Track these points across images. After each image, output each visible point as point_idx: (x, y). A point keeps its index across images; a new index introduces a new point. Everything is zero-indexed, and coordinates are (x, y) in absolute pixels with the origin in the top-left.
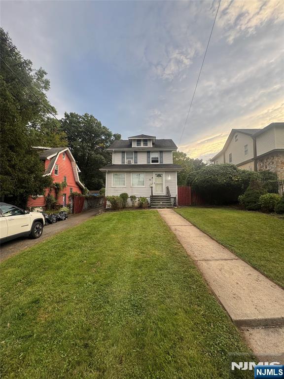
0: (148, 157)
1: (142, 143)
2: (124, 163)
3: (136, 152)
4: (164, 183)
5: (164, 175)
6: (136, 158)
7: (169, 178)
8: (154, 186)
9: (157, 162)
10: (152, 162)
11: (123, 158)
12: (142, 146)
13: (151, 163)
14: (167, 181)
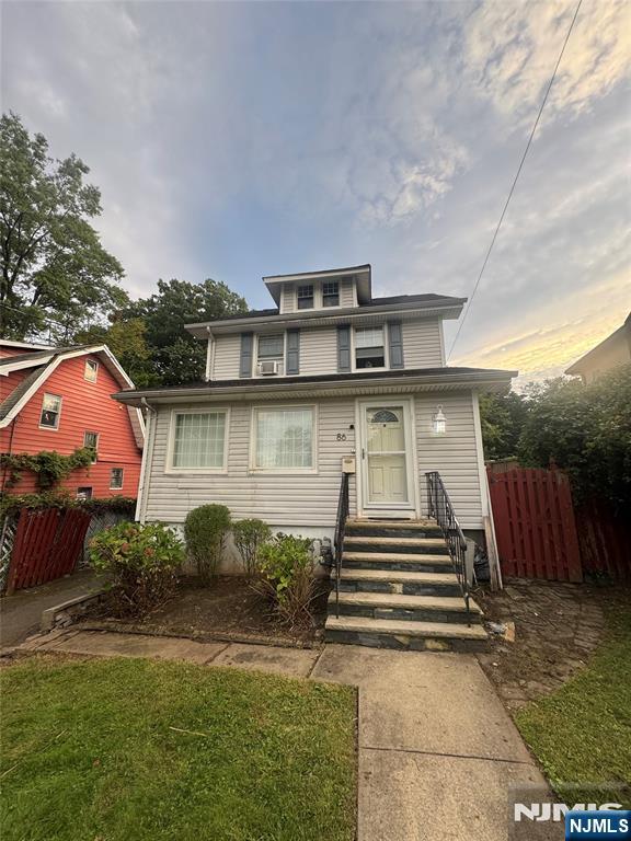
0: (343, 348)
1: (318, 298)
2: (249, 373)
3: (295, 331)
4: (411, 452)
5: (409, 414)
6: (294, 351)
7: (440, 427)
8: (360, 467)
9: (379, 362)
10: (358, 367)
11: (246, 355)
12: (318, 306)
13: (354, 370)
14: (427, 442)
